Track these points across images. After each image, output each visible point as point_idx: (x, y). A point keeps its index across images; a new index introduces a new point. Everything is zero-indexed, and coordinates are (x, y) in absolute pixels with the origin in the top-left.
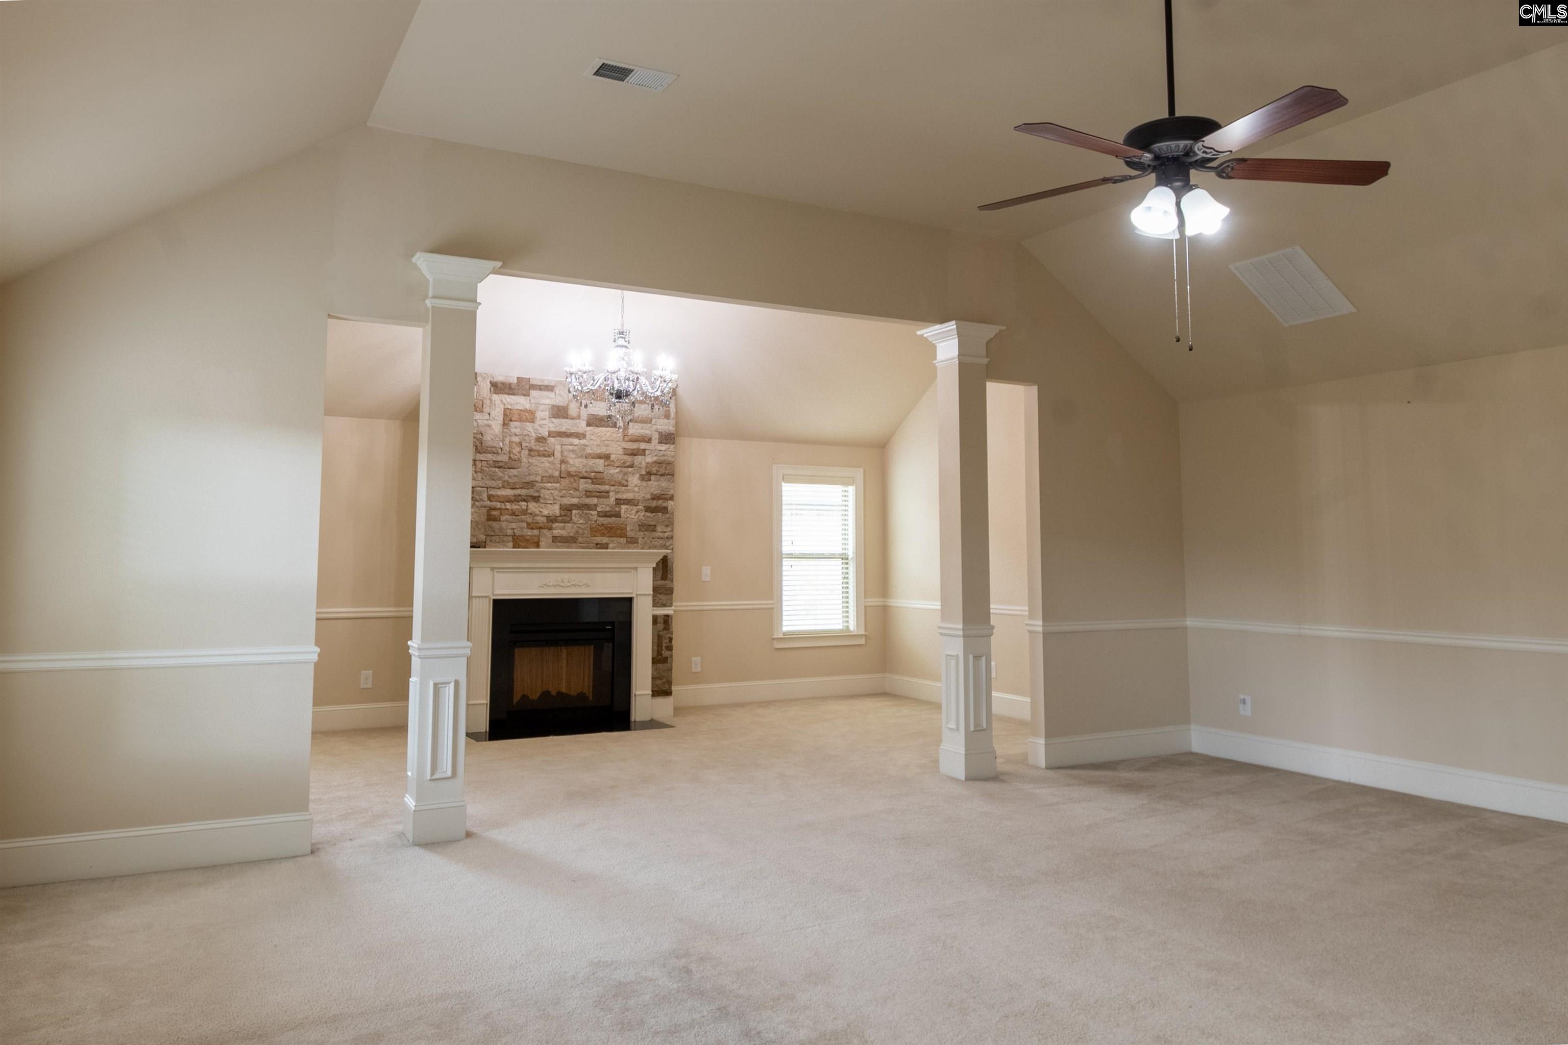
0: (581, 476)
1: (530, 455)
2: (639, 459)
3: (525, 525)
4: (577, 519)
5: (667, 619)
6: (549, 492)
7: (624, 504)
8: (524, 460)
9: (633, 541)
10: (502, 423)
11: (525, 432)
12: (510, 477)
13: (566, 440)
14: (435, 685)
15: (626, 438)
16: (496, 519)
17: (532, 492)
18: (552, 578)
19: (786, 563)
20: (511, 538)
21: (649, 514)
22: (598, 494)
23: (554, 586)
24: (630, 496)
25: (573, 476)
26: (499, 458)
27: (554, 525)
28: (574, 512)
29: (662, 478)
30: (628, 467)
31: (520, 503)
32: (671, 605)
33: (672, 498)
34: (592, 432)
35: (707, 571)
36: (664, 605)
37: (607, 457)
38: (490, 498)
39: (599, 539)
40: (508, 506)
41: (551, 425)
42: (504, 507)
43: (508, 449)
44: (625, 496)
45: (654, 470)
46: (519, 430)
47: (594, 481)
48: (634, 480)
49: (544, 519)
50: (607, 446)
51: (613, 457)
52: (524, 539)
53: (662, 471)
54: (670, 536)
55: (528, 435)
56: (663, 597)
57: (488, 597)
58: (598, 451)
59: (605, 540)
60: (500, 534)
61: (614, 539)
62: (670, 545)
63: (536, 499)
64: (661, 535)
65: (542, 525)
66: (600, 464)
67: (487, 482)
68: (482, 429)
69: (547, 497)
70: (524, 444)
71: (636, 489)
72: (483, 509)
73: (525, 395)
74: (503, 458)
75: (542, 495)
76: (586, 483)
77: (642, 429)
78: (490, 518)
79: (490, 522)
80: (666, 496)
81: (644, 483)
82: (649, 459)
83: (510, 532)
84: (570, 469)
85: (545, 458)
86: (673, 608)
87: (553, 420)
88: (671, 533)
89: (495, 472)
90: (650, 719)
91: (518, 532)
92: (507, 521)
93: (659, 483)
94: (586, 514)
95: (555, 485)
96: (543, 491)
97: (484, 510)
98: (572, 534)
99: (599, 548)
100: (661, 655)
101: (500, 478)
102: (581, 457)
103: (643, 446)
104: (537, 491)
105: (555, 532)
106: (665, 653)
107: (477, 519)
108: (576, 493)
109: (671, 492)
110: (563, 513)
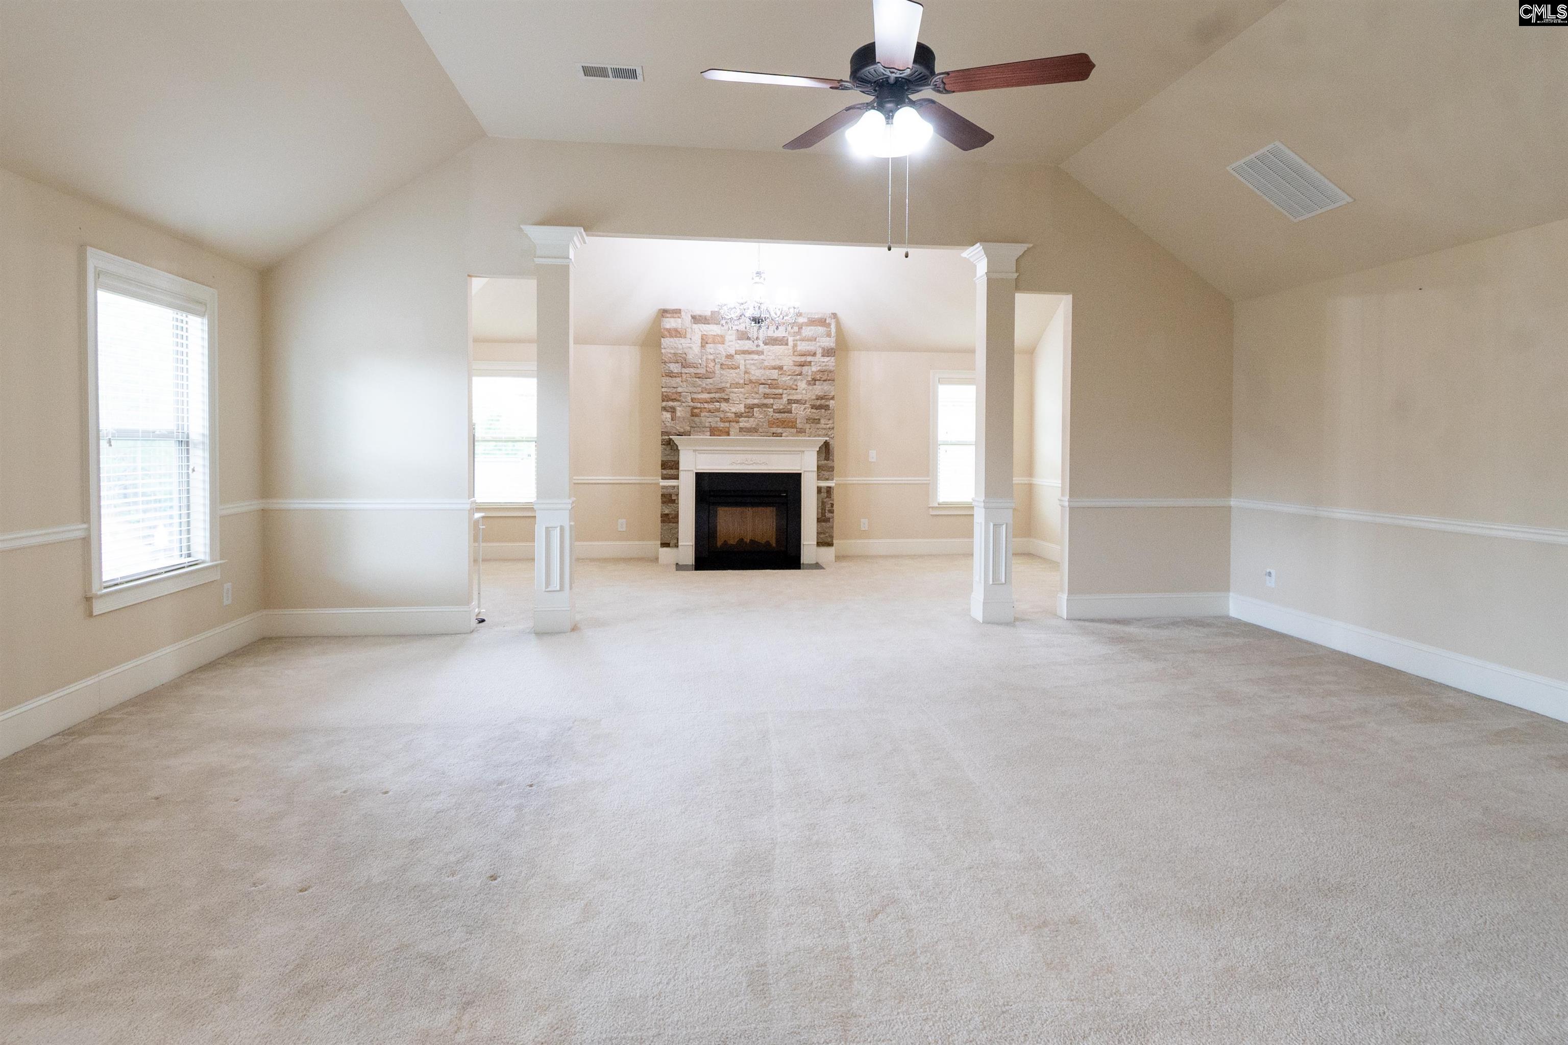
0: (760, 382)
1: (721, 368)
2: (805, 369)
3: (718, 419)
4: (757, 415)
5: (829, 490)
6: (736, 395)
7: (794, 403)
8: (717, 372)
9: (801, 431)
10: (700, 345)
11: (718, 352)
12: (707, 385)
13: (748, 356)
14: (547, 528)
15: (796, 353)
16: (697, 415)
17: (723, 395)
18: (740, 457)
19: (942, 449)
20: (708, 429)
21: (815, 411)
22: (774, 396)
23: (741, 464)
24: (799, 397)
25: (754, 383)
26: (698, 371)
27: (741, 420)
28: (755, 409)
29: (825, 383)
30: (797, 375)
31: (715, 404)
32: (832, 480)
33: (833, 398)
34: (768, 350)
35: (873, 454)
36: (827, 479)
37: (780, 368)
38: (693, 400)
39: (774, 430)
40: (706, 405)
41: (737, 345)
42: (703, 406)
43: (705, 365)
44: (795, 397)
45: (818, 377)
46: (713, 350)
47: (771, 386)
48: (802, 385)
49: (733, 415)
50: (779, 359)
51: (785, 368)
52: (719, 430)
53: (824, 378)
54: (831, 427)
55: (720, 353)
56: (826, 474)
57: (692, 471)
58: (774, 364)
59: (779, 430)
60: (700, 426)
61: (787, 429)
62: (831, 434)
63: (727, 400)
64: (824, 426)
65: (731, 419)
66: (775, 374)
67: (690, 389)
68: (686, 351)
69: (734, 398)
70: (717, 361)
71: (804, 392)
73: (717, 324)
74: (702, 371)
75: (731, 398)
76: (765, 388)
77: (808, 346)
78: (693, 415)
79: (693, 418)
80: (828, 397)
81: (811, 387)
82: (814, 369)
83: (707, 424)
84: (752, 378)
85: (733, 370)
86: (834, 481)
87: (739, 341)
88: (833, 425)
89: (696, 381)
90: (815, 562)
91: (713, 425)
92: (705, 416)
93: (822, 387)
94: (765, 411)
95: (740, 389)
96: (731, 394)
97: (689, 409)
98: (754, 426)
99: (775, 437)
100: (825, 516)
101: (700, 386)
102: (761, 368)
103: (809, 359)
104: (727, 395)
105: (741, 425)
106: (828, 515)
107: (684, 415)
108: (757, 396)
109: (833, 394)
110: (747, 410)
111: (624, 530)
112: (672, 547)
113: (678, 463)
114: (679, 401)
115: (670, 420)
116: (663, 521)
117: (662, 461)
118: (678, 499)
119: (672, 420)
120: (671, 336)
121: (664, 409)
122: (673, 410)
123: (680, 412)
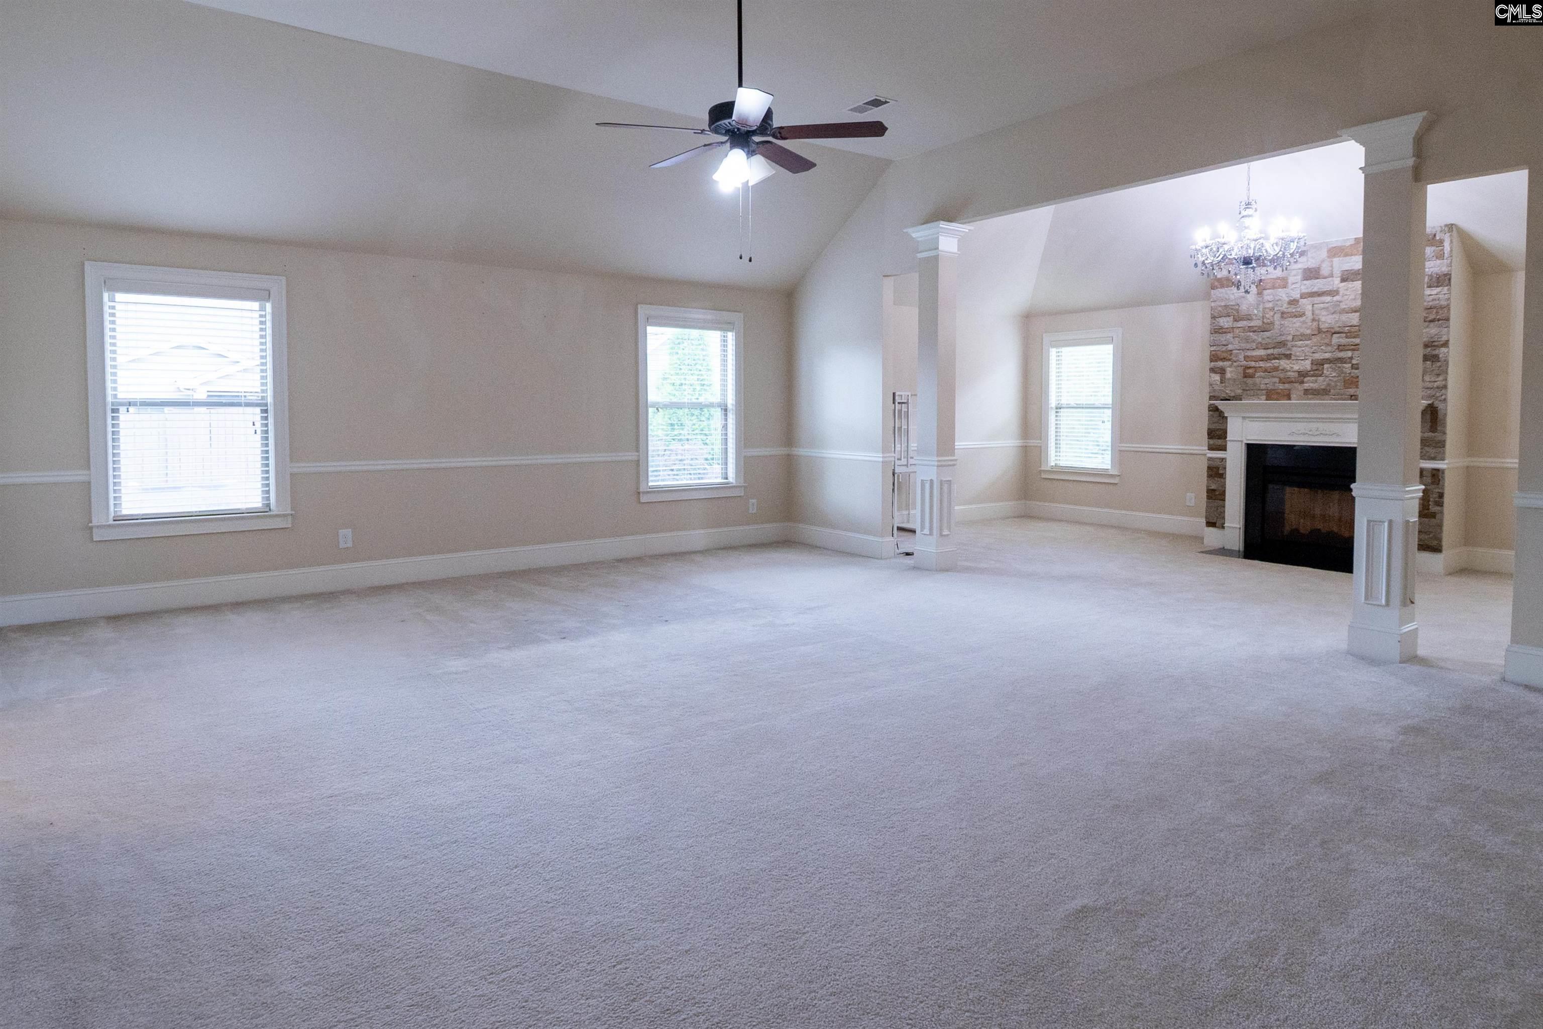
0: (1333, 332)
1: (1282, 317)
3: (1277, 380)
4: (1328, 373)
5: (1438, 473)
6: (1300, 349)
8: (1277, 323)
10: (1256, 293)
11: (1277, 298)
12: (1263, 339)
13: (1317, 299)
16: (1252, 376)
17: (1282, 350)
18: (1301, 427)
20: (1264, 392)
22: (1353, 347)
23: (1304, 434)
25: (1324, 332)
26: (1253, 324)
27: (1306, 379)
28: (1326, 366)
29: (1432, 324)
31: (1273, 361)
32: (1443, 459)
33: (1445, 345)
34: (1346, 288)
36: (1434, 459)
38: (1246, 358)
39: (1351, 391)
40: (1262, 364)
41: (1303, 287)
42: (1258, 366)
43: (1261, 315)
46: (1272, 297)
47: (1349, 335)
49: (1296, 375)
52: (1277, 392)
53: (1431, 317)
54: (1441, 386)
55: (1280, 300)
56: (1432, 451)
57: (1242, 441)
58: (1352, 305)
60: (1255, 388)
62: (1442, 396)
63: (1288, 357)
64: (1430, 385)
65: (1293, 380)
66: (1354, 318)
67: (1242, 345)
68: (1239, 301)
69: (1298, 354)
70: (1276, 309)
72: (1239, 368)
73: (1278, 266)
74: (1258, 323)
75: (1293, 353)
76: (1339, 337)
78: (1246, 376)
79: (1245, 379)
80: (1436, 344)
83: (1263, 386)
84: (1322, 326)
85: (1297, 319)
86: (1446, 461)
87: (1305, 282)
88: (1444, 383)
89: (1250, 336)
91: (1270, 387)
92: (1261, 377)
93: (1431, 329)
94: (1339, 367)
95: (1306, 342)
96: (1294, 349)
97: (1241, 370)
98: (1323, 387)
99: (1353, 400)
100: (1428, 509)
101: (1254, 341)
102: (1334, 312)
104: (1289, 349)
105: (1306, 386)
106: (1433, 508)
107: (1235, 377)
108: (1329, 348)
109: (1444, 338)
110: (1315, 367)
111: (1193, 504)
112: (1218, 527)
113: (1225, 432)
114: (1229, 360)
115: (1218, 383)
116: (1209, 497)
117: (1208, 429)
118: (1225, 473)
119: (1221, 383)
120: (1222, 286)
121: (1213, 370)
122: (1222, 371)
123: (1231, 372)
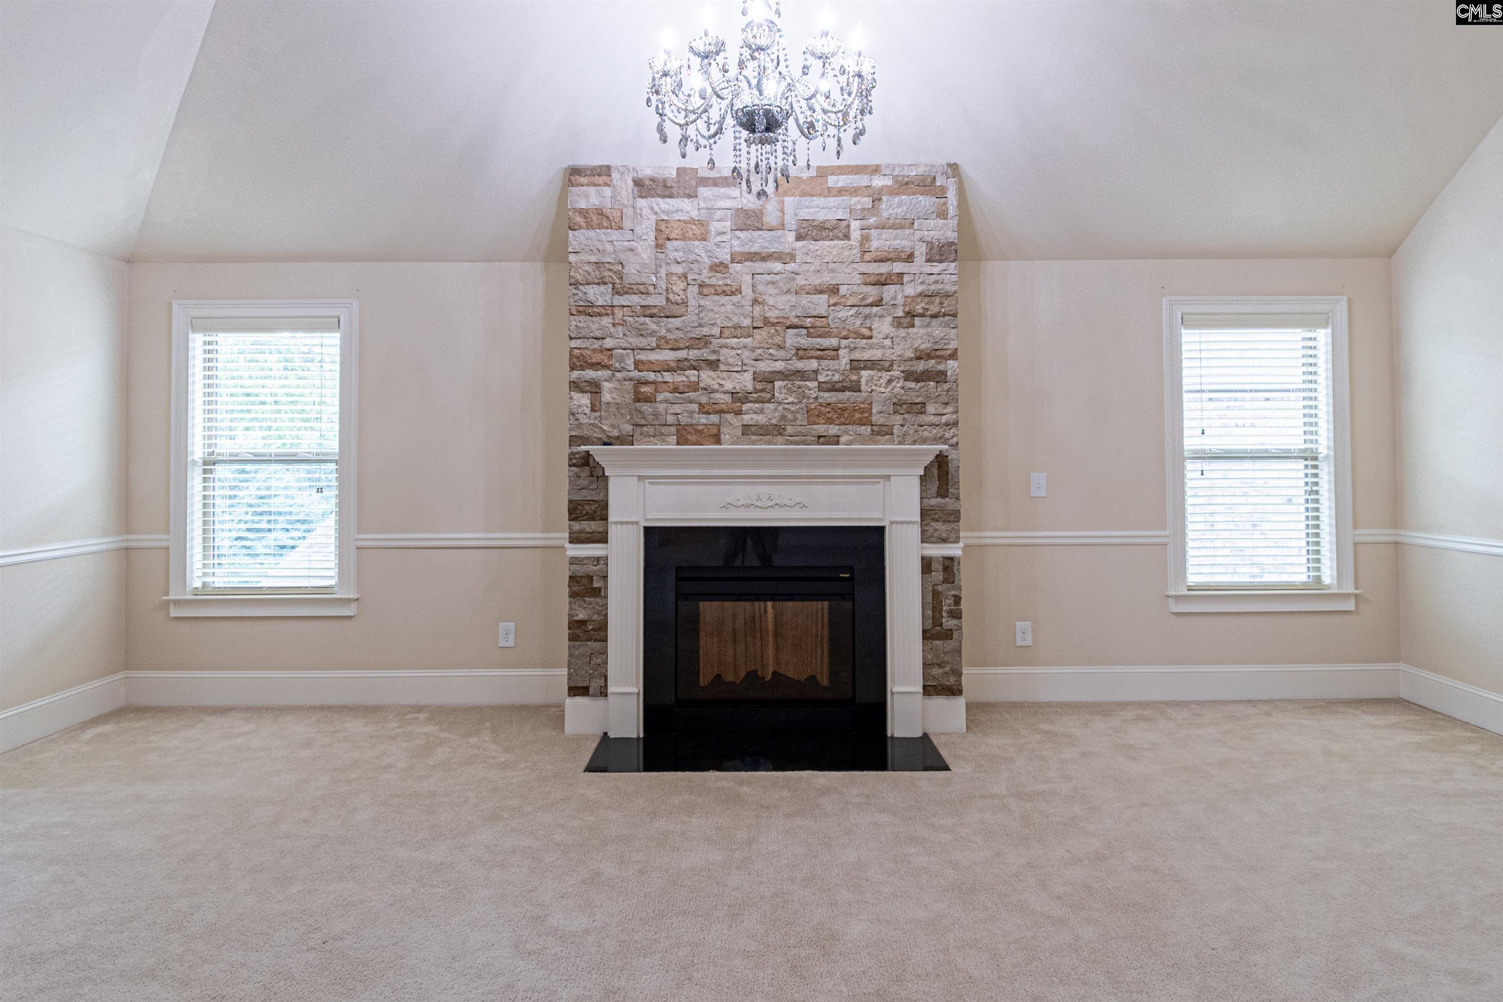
0: (789, 323)
1: (700, 293)
2: (889, 291)
3: (695, 407)
4: (782, 396)
5: (949, 564)
6: (734, 352)
7: (865, 368)
8: (692, 302)
9: (884, 431)
10: (654, 244)
11: (692, 257)
12: (669, 330)
13: (759, 266)
15: (867, 257)
16: (650, 399)
17: (705, 354)
18: (741, 493)
19: (1191, 468)
20: (673, 429)
21: (912, 385)
22: (819, 353)
23: (747, 506)
24: (876, 354)
25: (773, 325)
26: (650, 301)
27: (745, 407)
28: (778, 384)
29: (934, 322)
30: (871, 305)
31: (687, 373)
32: (957, 540)
33: (953, 356)
34: (806, 250)
35: (1039, 481)
36: (944, 541)
37: (834, 290)
38: (638, 365)
39: (821, 429)
40: (668, 377)
41: (735, 243)
42: (660, 379)
43: (664, 286)
44: (866, 355)
45: (919, 309)
46: (682, 254)
47: (812, 331)
48: (883, 327)
49: (727, 398)
50: (832, 271)
51: (843, 290)
52: (696, 430)
53: (934, 309)
54: (951, 421)
55: (697, 261)
56: (942, 527)
57: (637, 523)
58: (817, 281)
59: (833, 430)
60: (656, 422)
61: (850, 427)
62: (952, 438)
63: (713, 365)
64: (935, 420)
65: (724, 406)
66: (820, 303)
67: (631, 340)
68: (622, 257)
69: (731, 360)
70: (690, 277)
71: (888, 342)
72: (627, 383)
73: (690, 196)
74: (660, 301)
75: (722, 358)
76: (797, 335)
77: (895, 238)
78: (639, 398)
79: (638, 404)
80: (942, 353)
81: (902, 332)
82: (910, 290)
83: (671, 419)
84: (768, 315)
85: (727, 297)
86: (961, 544)
87: (738, 233)
88: (955, 416)
89: (644, 324)
90: (919, 734)
91: (684, 420)
92: (666, 401)
93: (929, 330)
94: (799, 387)
95: (743, 340)
96: (724, 351)
97: (629, 385)
98: (774, 421)
99: (822, 444)
100: (941, 625)
101: (652, 334)
102: (788, 291)
103: (898, 267)
104: (714, 352)
105: (747, 418)
106: (948, 623)
107: (619, 400)
108: (782, 353)
109: (953, 345)
110: (759, 386)
111: (511, 643)
112: (594, 696)
113: (604, 506)
114: (607, 367)
115: (587, 411)
116: (572, 638)
117: (570, 501)
118: (606, 588)
119: (593, 410)
120: (590, 226)
121: (575, 386)
122: (594, 389)
123: (611, 391)
